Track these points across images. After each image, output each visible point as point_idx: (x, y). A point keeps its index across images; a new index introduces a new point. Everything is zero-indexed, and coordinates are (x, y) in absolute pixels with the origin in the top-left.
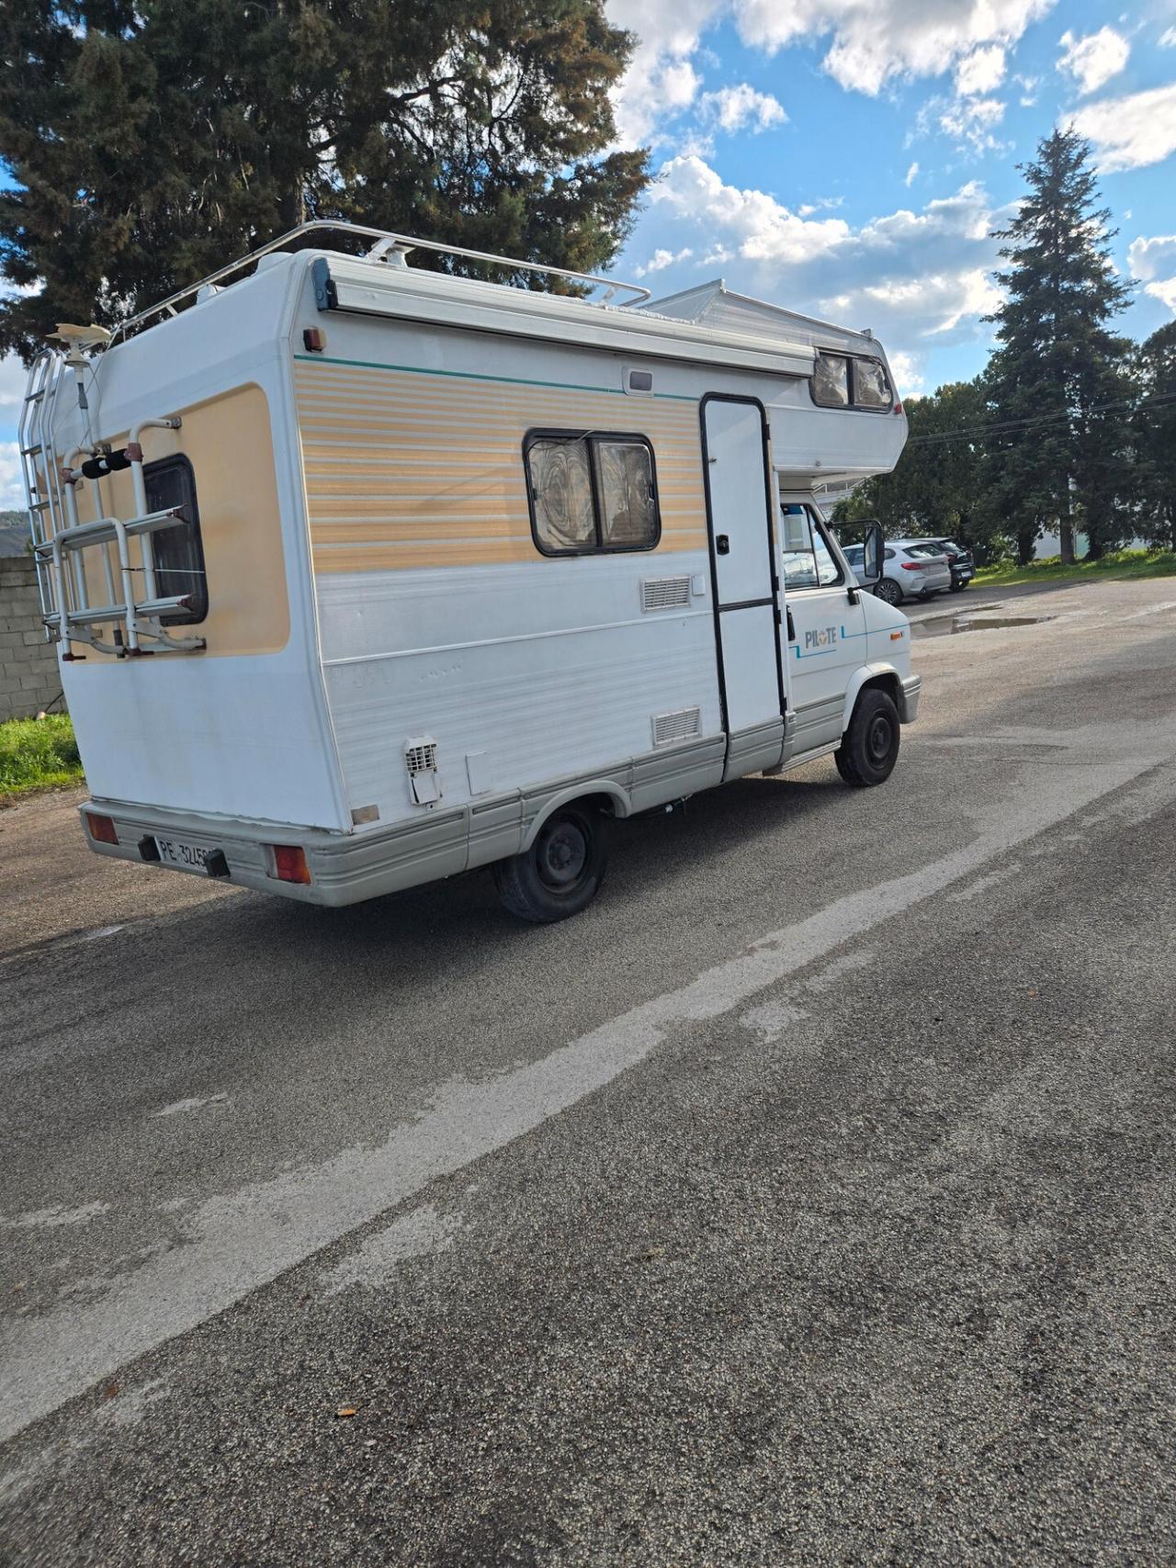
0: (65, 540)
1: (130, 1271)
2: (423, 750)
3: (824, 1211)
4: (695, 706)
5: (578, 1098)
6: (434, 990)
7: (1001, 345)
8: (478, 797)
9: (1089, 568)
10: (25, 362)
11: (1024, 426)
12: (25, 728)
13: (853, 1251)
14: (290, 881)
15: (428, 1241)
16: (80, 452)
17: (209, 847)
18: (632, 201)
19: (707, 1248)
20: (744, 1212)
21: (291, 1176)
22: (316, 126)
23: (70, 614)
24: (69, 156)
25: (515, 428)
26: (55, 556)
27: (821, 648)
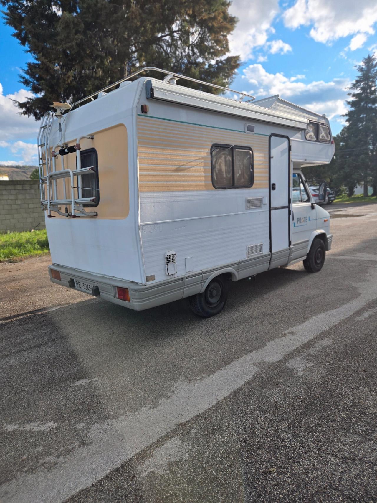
0: (51, 176)
1: (65, 455)
2: (172, 256)
3: (339, 457)
4: (261, 243)
5: (229, 393)
6: (169, 341)
7: (347, 124)
8: (189, 273)
9: (373, 199)
10: (36, 118)
11: (354, 151)
12: (27, 234)
13: (355, 478)
14: (122, 300)
15: (179, 454)
16: (58, 146)
17: (94, 285)
18: (234, 72)
19: (293, 470)
20: (305, 454)
21: (123, 418)
22: (132, 45)
23: (51, 201)
24: (55, 52)
25: (209, 143)
26: (48, 181)
27: (302, 224)
